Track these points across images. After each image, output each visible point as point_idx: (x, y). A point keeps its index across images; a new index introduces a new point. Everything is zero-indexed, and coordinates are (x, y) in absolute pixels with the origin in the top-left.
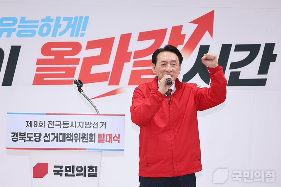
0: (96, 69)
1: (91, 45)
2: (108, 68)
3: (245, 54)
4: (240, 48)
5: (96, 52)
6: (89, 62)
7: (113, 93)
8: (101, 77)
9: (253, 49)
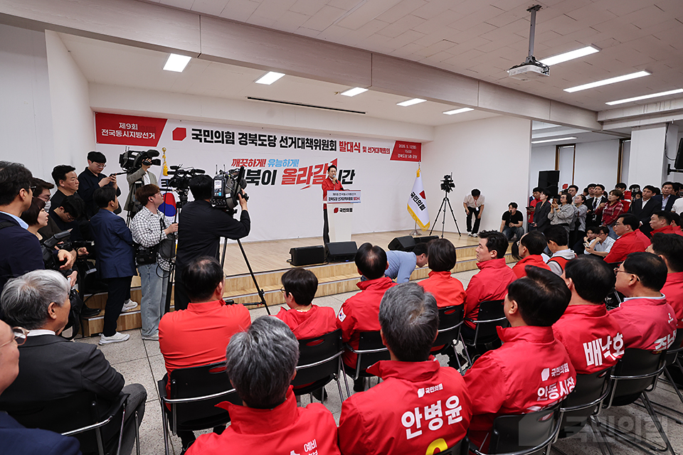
0: (302, 179)
1: (300, 170)
2: (306, 178)
3: (346, 173)
4: (345, 171)
5: (302, 172)
6: (300, 176)
7: (308, 187)
8: (304, 181)
9: (348, 171)
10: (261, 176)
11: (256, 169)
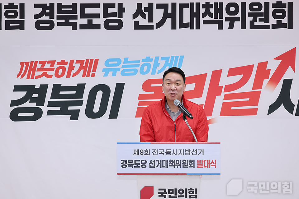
10: (85, 98)
11: (73, 82)
